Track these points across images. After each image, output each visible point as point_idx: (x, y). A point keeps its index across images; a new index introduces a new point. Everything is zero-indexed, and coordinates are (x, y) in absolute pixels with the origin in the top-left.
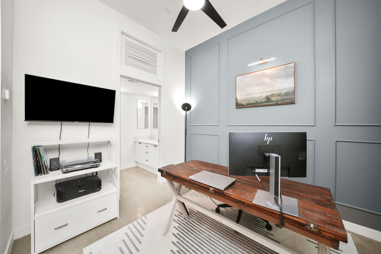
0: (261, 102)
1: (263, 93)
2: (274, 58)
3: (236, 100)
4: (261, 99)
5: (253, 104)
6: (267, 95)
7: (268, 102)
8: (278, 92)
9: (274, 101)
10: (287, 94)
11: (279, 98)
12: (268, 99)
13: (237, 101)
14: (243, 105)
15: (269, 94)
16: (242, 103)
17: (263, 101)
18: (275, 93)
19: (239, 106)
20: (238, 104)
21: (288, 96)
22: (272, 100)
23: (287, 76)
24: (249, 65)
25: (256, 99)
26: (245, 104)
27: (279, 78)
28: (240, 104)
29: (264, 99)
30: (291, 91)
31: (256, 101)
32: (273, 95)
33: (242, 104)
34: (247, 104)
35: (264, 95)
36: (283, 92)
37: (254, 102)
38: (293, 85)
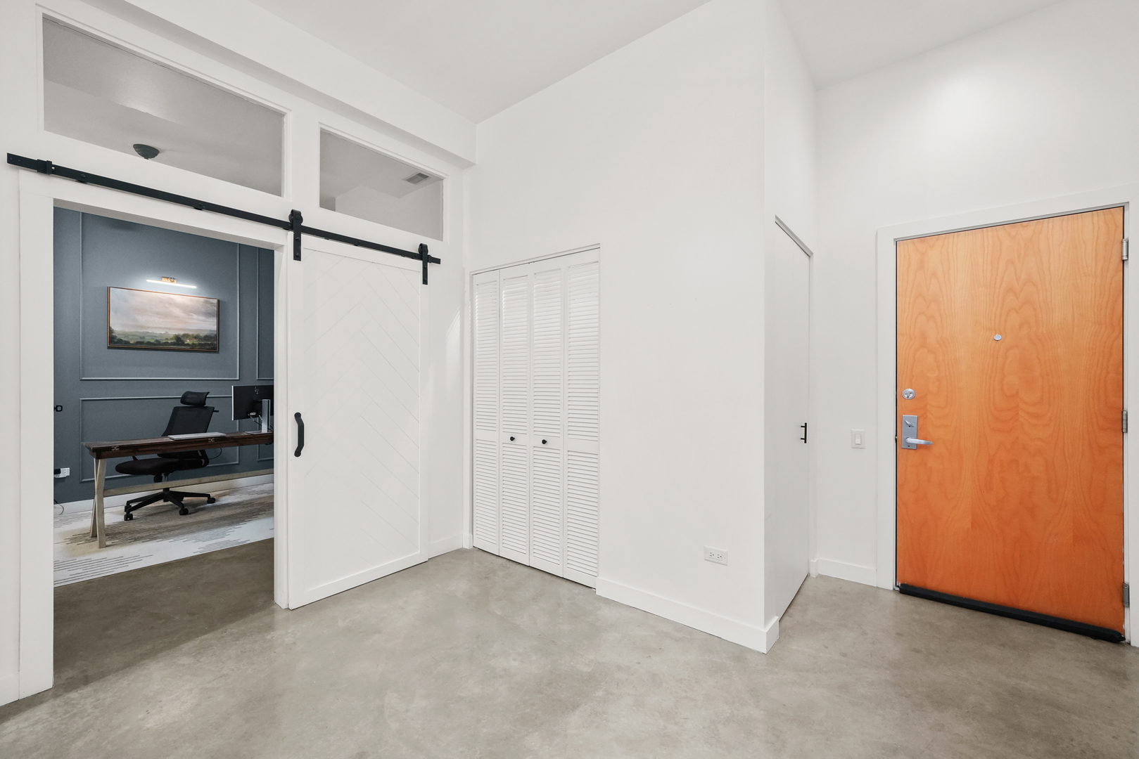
0: (165, 343)
1: (169, 329)
2: (195, 287)
3: (111, 331)
4: (167, 339)
5: (149, 343)
6: (177, 334)
7: (178, 344)
8: (195, 333)
9: (188, 345)
10: (207, 338)
11: (196, 342)
12: (179, 340)
13: (113, 334)
14: (127, 343)
15: (181, 333)
16: (124, 339)
17: (169, 342)
18: (190, 333)
19: (116, 343)
20: (116, 340)
21: (208, 340)
22: (186, 343)
23: (208, 314)
24: (148, 280)
25: (155, 337)
26: (131, 342)
27: (196, 314)
28: (121, 340)
29: (172, 339)
30: (213, 335)
31: (157, 341)
32: (186, 336)
33: (125, 341)
34: (138, 343)
35: (172, 333)
36: (202, 334)
37: (152, 341)
38: (215, 328)
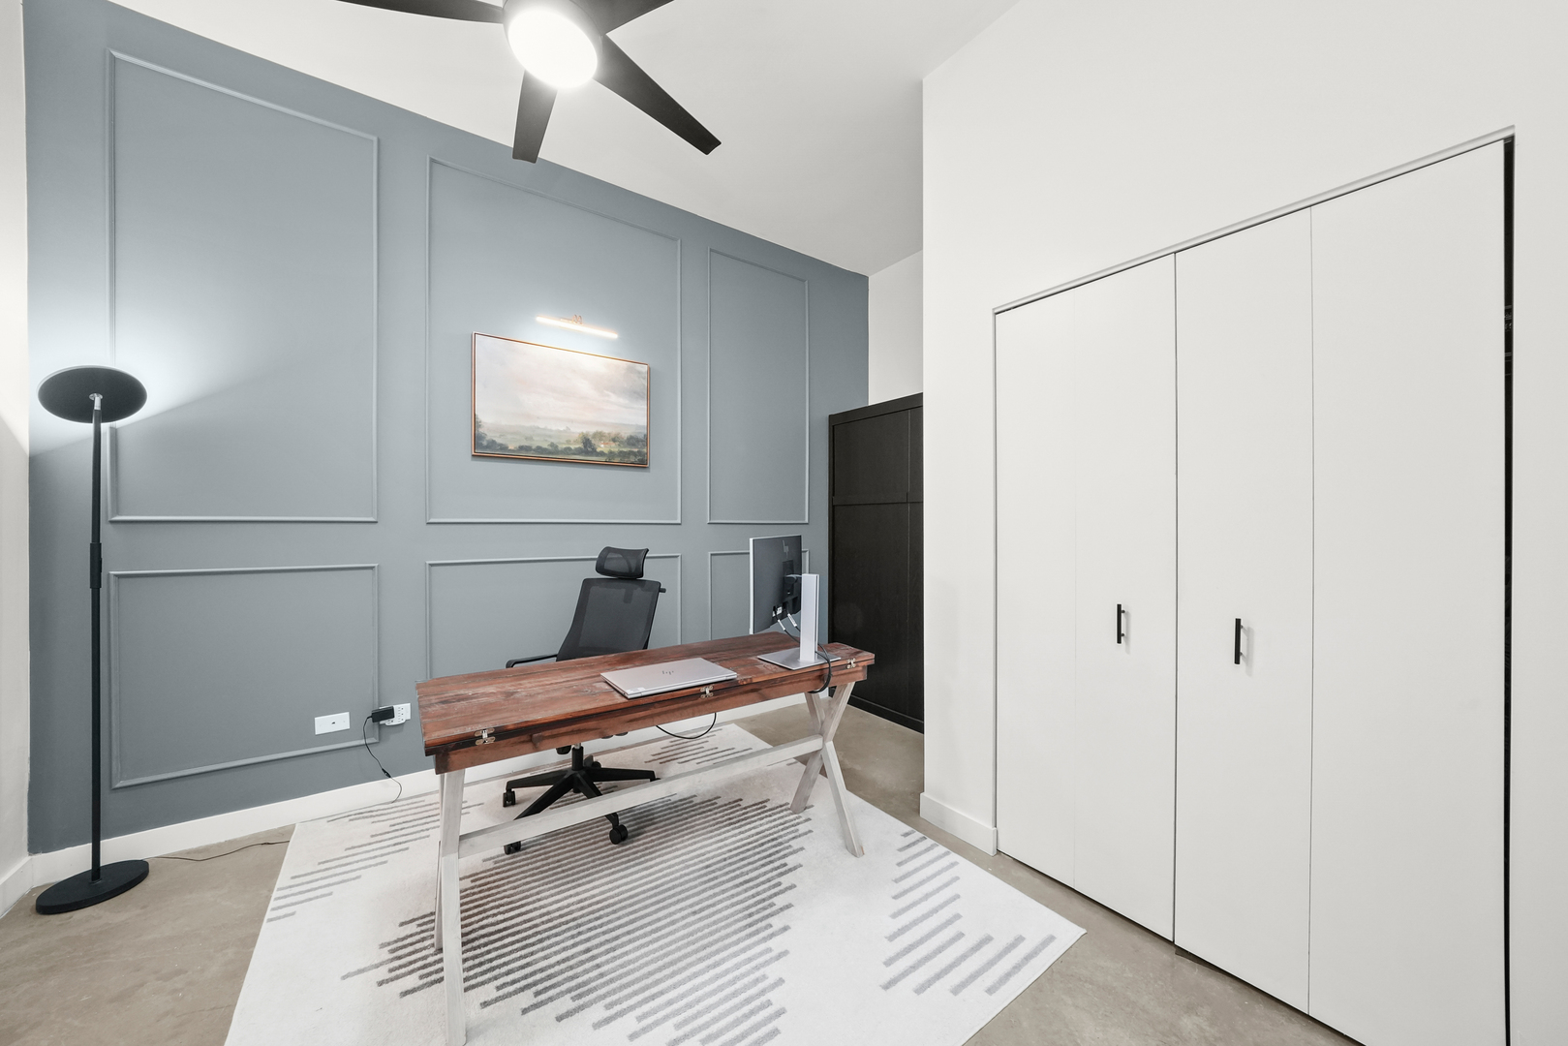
0: (566, 449)
1: (572, 421)
2: (614, 336)
3: (476, 423)
4: (568, 442)
5: (539, 449)
6: (584, 432)
7: (587, 453)
8: (613, 431)
9: (602, 454)
10: (632, 441)
11: (615, 448)
12: (588, 446)
13: (481, 430)
14: (504, 448)
15: (591, 430)
16: (499, 441)
17: (573, 447)
18: (606, 430)
19: (486, 450)
20: (485, 443)
21: (633, 445)
22: (598, 450)
23: (633, 394)
24: (540, 319)
25: (550, 436)
26: (511, 447)
27: (614, 392)
28: (494, 442)
29: (576, 442)
30: (641, 436)
31: (552, 445)
32: (600, 435)
33: (501, 445)
34: (521, 448)
35: (578, 430)
36: (625, 434)
37: (545, 445)
38: (643, 421)
